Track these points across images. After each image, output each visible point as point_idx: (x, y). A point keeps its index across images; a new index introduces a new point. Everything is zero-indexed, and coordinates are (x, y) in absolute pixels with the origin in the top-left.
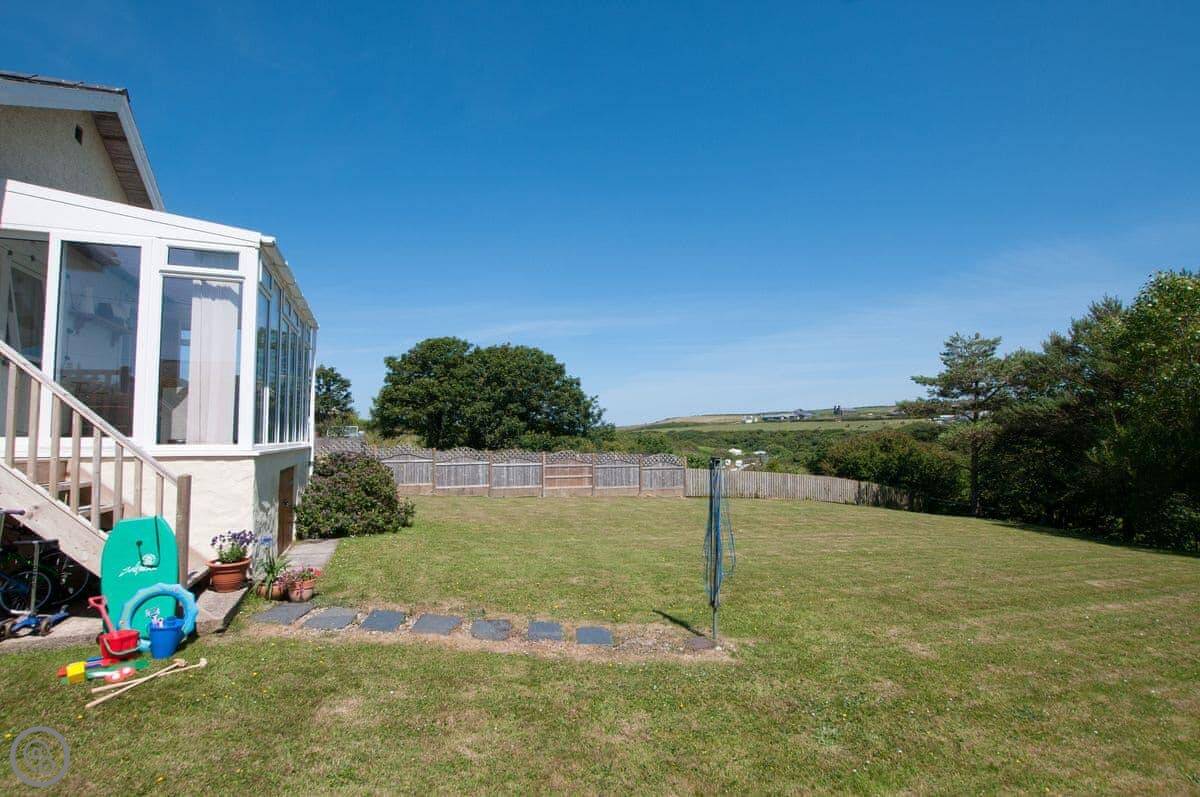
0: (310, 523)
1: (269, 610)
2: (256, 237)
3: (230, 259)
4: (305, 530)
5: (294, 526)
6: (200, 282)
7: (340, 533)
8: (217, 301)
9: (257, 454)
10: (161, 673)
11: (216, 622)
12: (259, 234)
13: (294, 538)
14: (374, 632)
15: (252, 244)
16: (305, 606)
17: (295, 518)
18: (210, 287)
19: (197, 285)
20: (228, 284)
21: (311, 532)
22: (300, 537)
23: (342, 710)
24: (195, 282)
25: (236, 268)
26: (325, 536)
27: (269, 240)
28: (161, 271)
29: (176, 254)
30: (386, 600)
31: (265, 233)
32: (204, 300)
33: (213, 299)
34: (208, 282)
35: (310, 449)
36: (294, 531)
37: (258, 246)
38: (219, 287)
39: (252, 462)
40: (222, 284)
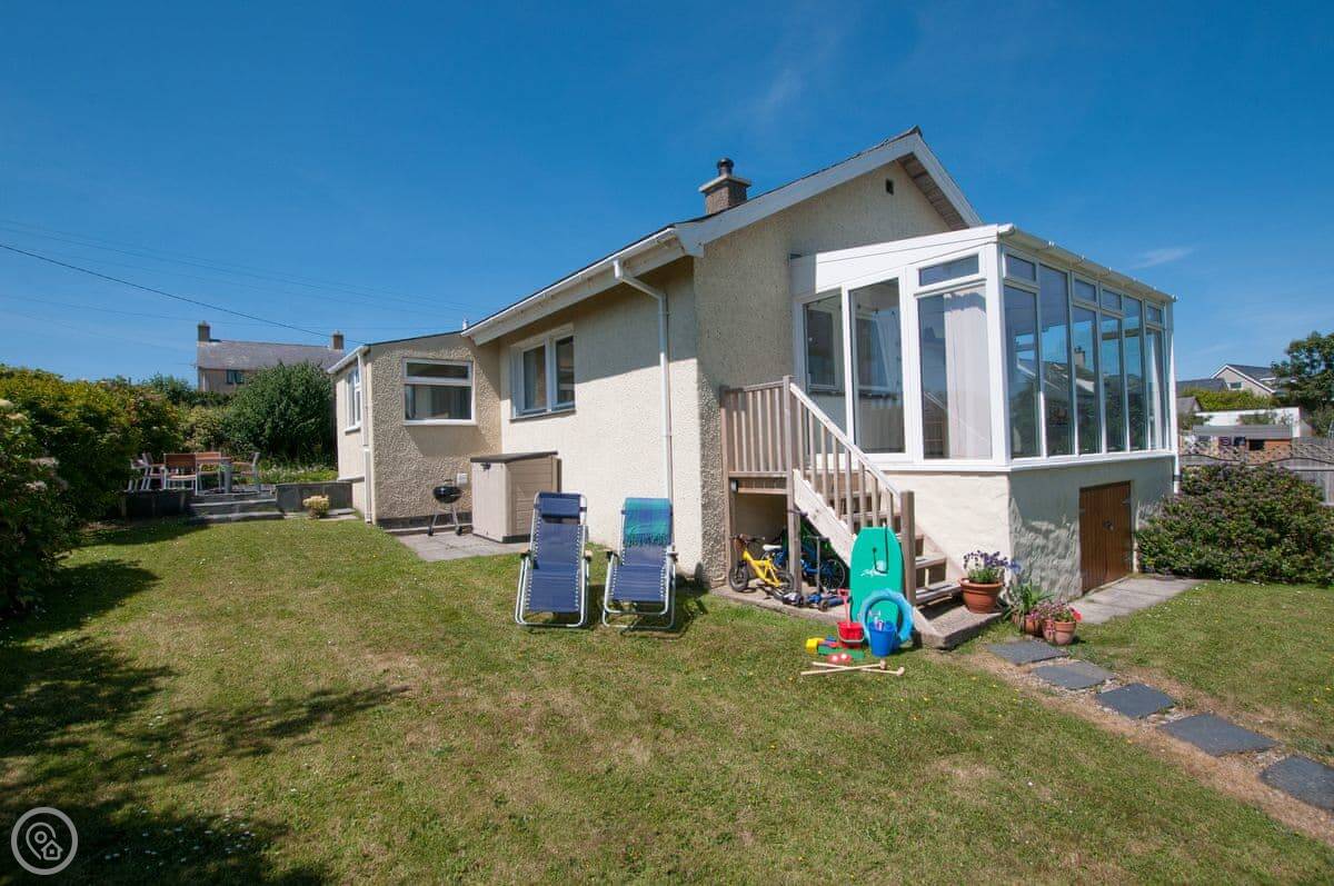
0: (1155, 555)
1: (1011, 643)
2: (992, 230)
3: (969, 264)
4: (1150, 561)
5: (1135, 554)
6: (949, 296)
7: (1205, 572)
8: (966, 310)
9: (1008, 469)
10: (864, 668)
11: (938, 638)
12: (995, 226)
13: (1135, 569)
14: (1106, 710)
15: (988, 240)
16: (1052, 651)
17: (1136, 545)
18: (959, 297)
19: (948, 299)
20: (973, 290)
21: (1158, 566)
22: (1143, 569)
23: (961, 773)
24: (945, 296)
25: (977, 271)
26: (1180, 574)
27: (1005, 228)
28: (915, 295)
29: (927, 275)
30: (1169, 674)
31: (1000, 224)
32: (954, 312)
33: (962, 309)
34: (957, 293)
35: (1172, 458)
36: (1135, 562)
37: (995, 239)
38: (966, 296)
39: (1005, 478)
40: (968, 292)
